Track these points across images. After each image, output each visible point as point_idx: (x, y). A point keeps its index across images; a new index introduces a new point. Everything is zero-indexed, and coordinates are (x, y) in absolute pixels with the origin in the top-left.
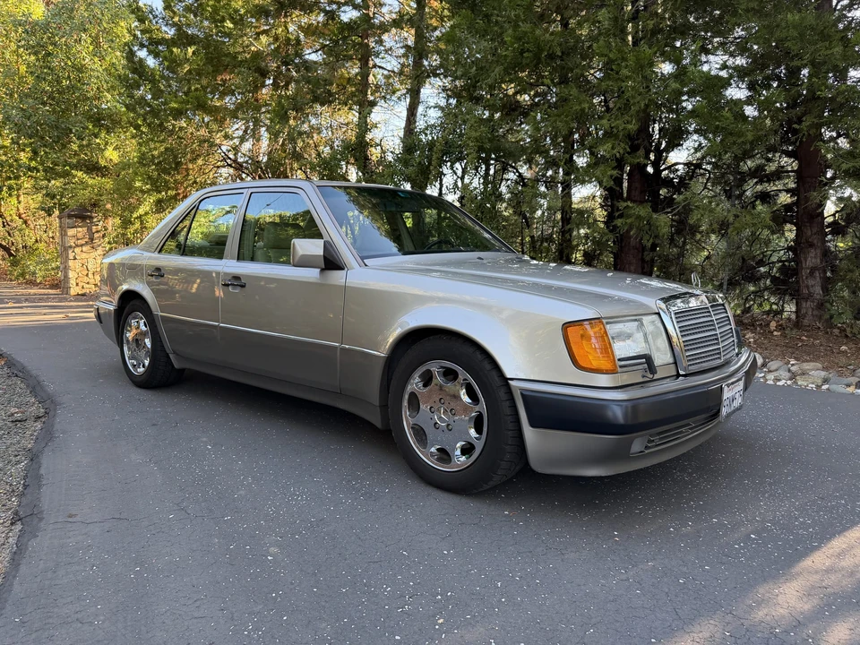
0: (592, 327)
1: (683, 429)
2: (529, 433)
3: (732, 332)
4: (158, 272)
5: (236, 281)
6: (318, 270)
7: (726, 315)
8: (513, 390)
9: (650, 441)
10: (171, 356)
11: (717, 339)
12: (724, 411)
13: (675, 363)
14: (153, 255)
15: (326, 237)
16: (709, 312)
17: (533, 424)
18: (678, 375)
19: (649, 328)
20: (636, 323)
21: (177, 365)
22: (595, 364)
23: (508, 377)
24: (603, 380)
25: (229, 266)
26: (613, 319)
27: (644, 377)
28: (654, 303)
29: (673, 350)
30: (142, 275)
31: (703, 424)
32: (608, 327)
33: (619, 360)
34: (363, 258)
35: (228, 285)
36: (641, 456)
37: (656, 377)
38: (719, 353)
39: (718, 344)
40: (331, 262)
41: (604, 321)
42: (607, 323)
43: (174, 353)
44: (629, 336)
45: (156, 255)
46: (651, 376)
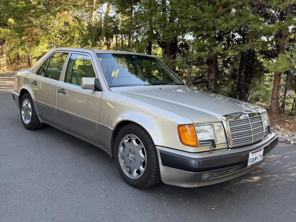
0: (189, 128)
1: (230, 170)
2: (162, 167)
3: (263, 128)
4: (35, 83)
5: (62, 91)
6: (92, 91)
7: (261, 121)
8: (157, 150)
9: (211, 175)
10: (39, 117)
11: (251, 133)
12: (249, 164)
13: (227, 143)
14: (34, 74)
15: (97, 77)
16: (249, 121)
17: (164, 164)
18: (228, 148)
19: (217, 128)
20: (211, 126)
21: (41, 121)
22: (189, 143)
23: (156, 144)
24: (191, 149)
25: (61, 83)
26: (198, 125)
27: (210, 148)
28: (220, 117)
29: (227, 137)
30: (29, 83)
31: (241, 168)
32: (196, 128)
33: (199, 141)
34: (110, 87)
35: (60, 92)
36: (208, 180)
37: (216, 149)
38: (252, 139)
39: (251, 135)
40: (97, 88)
41: (195, 125)
42: (196, 126)
43: (40, 116)
44: (206, 131)
45: (35, 75)
46: (213, 149)
